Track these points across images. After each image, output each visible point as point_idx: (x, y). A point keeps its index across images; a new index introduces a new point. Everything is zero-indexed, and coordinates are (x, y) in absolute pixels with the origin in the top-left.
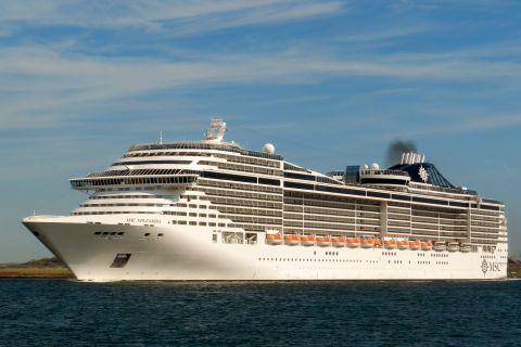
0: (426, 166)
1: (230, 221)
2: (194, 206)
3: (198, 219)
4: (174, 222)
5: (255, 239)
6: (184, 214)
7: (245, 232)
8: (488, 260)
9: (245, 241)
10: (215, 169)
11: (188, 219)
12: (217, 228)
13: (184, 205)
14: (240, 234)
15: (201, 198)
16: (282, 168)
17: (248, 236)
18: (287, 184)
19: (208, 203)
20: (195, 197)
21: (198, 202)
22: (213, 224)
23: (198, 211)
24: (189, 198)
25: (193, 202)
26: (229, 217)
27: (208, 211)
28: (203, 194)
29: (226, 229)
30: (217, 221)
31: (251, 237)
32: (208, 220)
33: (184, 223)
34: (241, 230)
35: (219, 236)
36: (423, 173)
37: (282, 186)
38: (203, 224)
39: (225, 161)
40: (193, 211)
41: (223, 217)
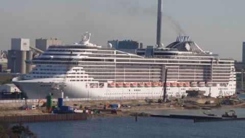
0: (189, 43)
1: (92, 79)
2: (79, 73)
3: (80, 79)
4: (71, 81)
5: (103, 85)
6: (74, 77)
7: (99, 83)
8: (223, 91)
9: (99, 86)
10: (87, 57)
11: (76, 79)
12: (87, 82)
13: (75, 73)
14: (97, 84)
15: (82, 70)
16: (115, 54)
17: (100, 84)
18: (117, 60)
19: (84, 72)
20: (79, 70)
21: (80, 72)
22: (86, 80)
23: (80, 75)
24: (76, 70)
25: (78, 72)
26: (92, 77)
27: (84, 75)
28: (82, 68)
29: (91, 82)
30: (88, 79)
31: (102, 85)
32: (84, 79)
33: (74, 80)
34: (97, 82)
35: (88, 85)
36: (188, 46)
37: (115, 62)
38: (82, 80)
39: (91, 53)
40: (78, 75)
41: (90, 77)
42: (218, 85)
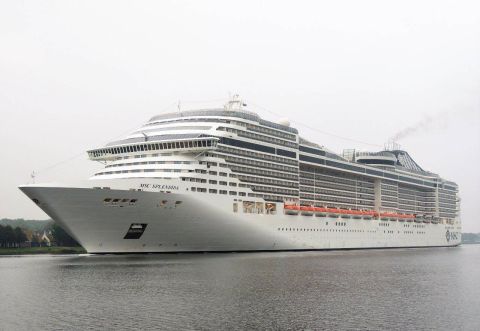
1: (249, 190)
2: (214, 173)
3: (218, 187)
4: (193, 189)
5: (274, 209)
6: (203, 181)
7: (264, 202)
8: (450, 231)
9: (265, 211)
10: (235, 136)
11: (208, 186)
12: (238, 197)
13: (203, 172)
14: (260, 204)
15: (221, 165)
16: (298, 142)
17: (268, 206)
18: (302, 157)
19: (228, 171)
20: (215, 164)
21: (218, 169)
22: (234, 193)
23: (218, 178)
24: (209, 164)
25: (212, 168)
26: (248, 186)
27: (228, 179)
28: (223, 161)
29: (247, 198)
30: (238, 189)
31: (271, 209)
32: (228, 188)
33: (203, 190)
34: (261, 200)
35: (240, 205)
37: (297, 158)
38: (224, 192)
39: (244, 129)
40: (213, 177)
41: (243, 186)
42: (445, 221)
